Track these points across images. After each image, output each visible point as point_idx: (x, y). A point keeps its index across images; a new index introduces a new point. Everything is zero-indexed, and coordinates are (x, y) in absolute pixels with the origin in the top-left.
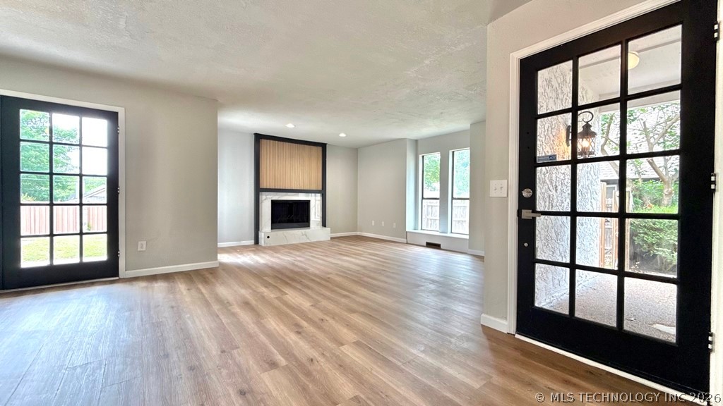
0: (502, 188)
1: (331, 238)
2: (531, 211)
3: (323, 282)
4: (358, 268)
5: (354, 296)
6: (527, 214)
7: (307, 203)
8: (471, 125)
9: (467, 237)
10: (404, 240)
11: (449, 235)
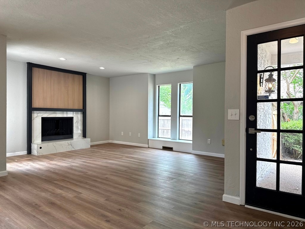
0: (236, 114)
1: (91, 146)
2: (254, 129)
3: (104, 181)
4: (125, 169)
5: (133, 190)
6: (251, 131)
7: (71, 119)
8: (194, 67)
9: (191, 142)
10: (146, 146)
11: (178, 141)
